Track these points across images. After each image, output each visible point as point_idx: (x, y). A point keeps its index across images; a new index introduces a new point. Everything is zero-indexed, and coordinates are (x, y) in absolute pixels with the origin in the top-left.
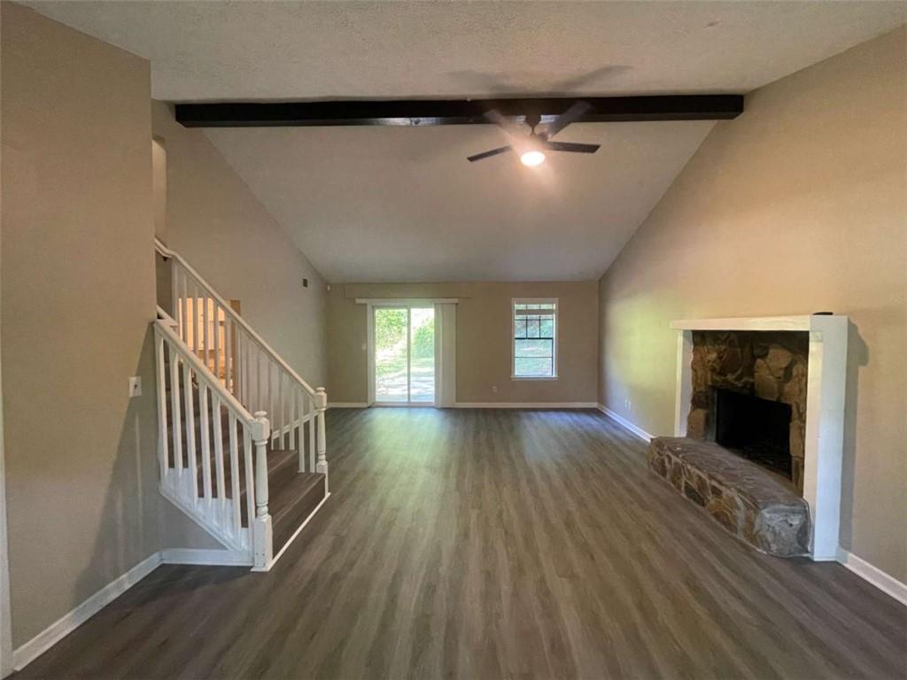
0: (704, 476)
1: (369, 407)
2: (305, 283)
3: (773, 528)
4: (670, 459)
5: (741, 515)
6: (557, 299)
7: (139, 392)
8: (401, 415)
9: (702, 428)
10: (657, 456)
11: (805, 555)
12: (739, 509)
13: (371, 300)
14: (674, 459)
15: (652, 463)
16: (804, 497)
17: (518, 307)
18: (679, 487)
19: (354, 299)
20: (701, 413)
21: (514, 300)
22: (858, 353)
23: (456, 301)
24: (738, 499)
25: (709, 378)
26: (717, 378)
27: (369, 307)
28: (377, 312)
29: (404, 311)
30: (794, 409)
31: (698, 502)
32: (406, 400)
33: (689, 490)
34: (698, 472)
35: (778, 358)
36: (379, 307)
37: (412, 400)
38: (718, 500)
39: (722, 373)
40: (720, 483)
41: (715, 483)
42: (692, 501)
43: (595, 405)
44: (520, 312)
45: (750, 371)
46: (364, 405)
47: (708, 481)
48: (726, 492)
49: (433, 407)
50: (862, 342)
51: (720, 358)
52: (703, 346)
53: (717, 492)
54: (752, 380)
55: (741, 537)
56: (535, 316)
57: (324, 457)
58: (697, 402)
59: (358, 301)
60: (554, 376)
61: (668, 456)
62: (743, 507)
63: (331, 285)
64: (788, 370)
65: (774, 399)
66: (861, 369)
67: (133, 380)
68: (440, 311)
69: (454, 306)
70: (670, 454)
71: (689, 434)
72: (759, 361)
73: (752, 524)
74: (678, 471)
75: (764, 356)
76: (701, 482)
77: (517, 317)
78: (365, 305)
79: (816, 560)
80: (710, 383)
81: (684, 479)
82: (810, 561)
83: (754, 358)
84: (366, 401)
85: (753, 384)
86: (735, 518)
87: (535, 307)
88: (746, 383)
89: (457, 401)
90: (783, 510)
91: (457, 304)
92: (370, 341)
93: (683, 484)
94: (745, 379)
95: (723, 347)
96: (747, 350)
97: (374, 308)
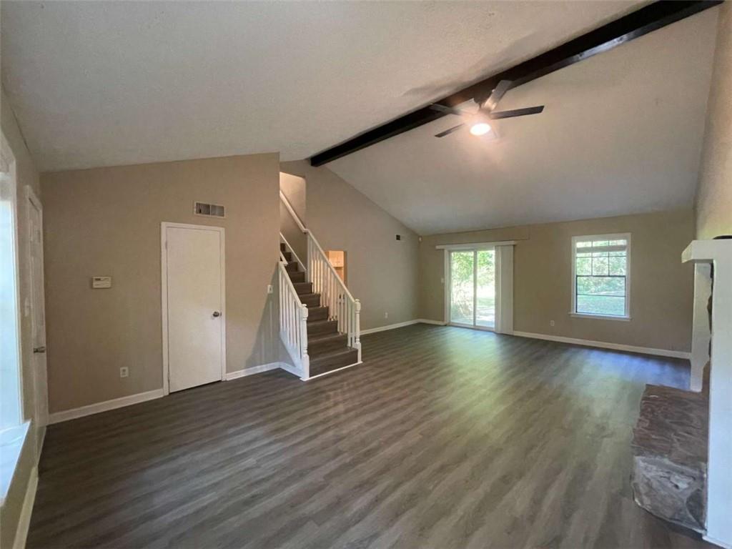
1: (446, 325)
2: (398, 238)
3: (649, 480)
6: (629, 235)
7: (272, 292)
8: (468, 335)
11: (699, 531)
13: (447, 246)
17: (580, 245)
19: (434, 246)
21: (574, 239)
23: (513, 243)
27: (446, 252)
28: (452, 254)
29: (471, 254)
32: (472, 324)
36: (453, 251)
37: (477, 324)
44: (580, 250)
46: (440, 323)
49: (492, 332)
57: (358, 340)
59: (438, 247)
60: (626, 316)
63: (421, 237)
67: (269, 286)
68: (500, 251)
69: (512, 248)
77: (579, 255)
78: (443, 250)
79: (705, 538)
84: (443, 321)
89: (514, 329)
90: (667, 466)
91: (514, 246)
92: (447, 277)
97: (450, 252)
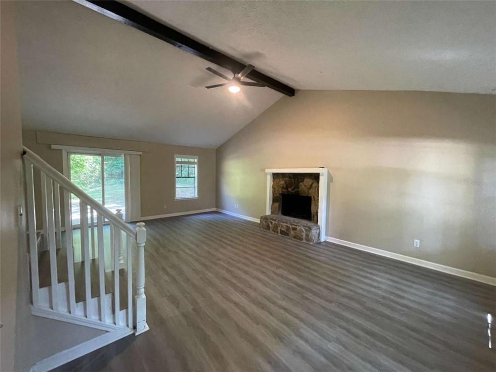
0: (289, 225)
4: (272, 223)
5: (304, 234)
6: (197, 157)
9: (278, 210)
10: (264, 223)
11: (319, 241)
12: (303, 232)
13: (65, 147)
14: (273, 222)
15: (262, 227)
16: (319, 224)
17: (177, 159)
18: (277, 232)
19: (50, 146)
20: (277, 204)
21: (175, 155)
22: (330, 179)
23: (141, 153)
24: (303, 229)
25: (280, 191)
26: (284, 190)
27: (64, 153)
28: (72, 157)
30: (312, 198)
31: (286, 235)
33: (282, 232)
34: (286, 224)
35: (308, 182)
36: (73, 153)
38: (295, 231)
39: (287, 188)
40: (295, 225)
41: (293, 226)
42: (283, 235)
43: (214, 209)
44: (178, 162)
45: (298, 187)
47: (291, 226)
48: (298, 228)
50: (331, 176)
51: (285, 183)
52: (278, 178)
53: (294, 229)
54: (298, 190)
55: (304, 241)
56: (186, 165)
57: (122, 257)
58: (275, 200)
59: (53, 147)
60: (196, 196)
61: (271, 222)
62: (304, 231)
64: (311, 186)
65: (306, 195)
66: (331, 184)
68: (129, 159)
70: (271, 221)
71: (272, 213)
72: (301, 183)
73: (309, 236)
74: (276, 227)
75: (303, 181)
76: (288, 228)
77: (177, 165)
78: (61, 150)
80: (280, 193)
81: (279, 228)
82: (321, 242)
83: (299, 182)
85: (298, 191)
86: (302, 236)
87: (186, 160)
88: (296, 191)
89: (142, 216)
90: (315, 229)
91: (140, 155)
93: (279, 230)
94: (295, 190)
95: (287, 179)
96: (296, 179)
97: (69, 153)
